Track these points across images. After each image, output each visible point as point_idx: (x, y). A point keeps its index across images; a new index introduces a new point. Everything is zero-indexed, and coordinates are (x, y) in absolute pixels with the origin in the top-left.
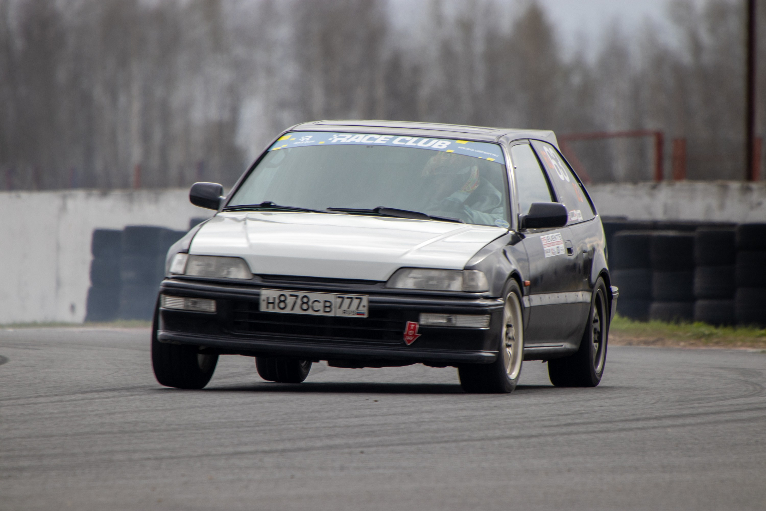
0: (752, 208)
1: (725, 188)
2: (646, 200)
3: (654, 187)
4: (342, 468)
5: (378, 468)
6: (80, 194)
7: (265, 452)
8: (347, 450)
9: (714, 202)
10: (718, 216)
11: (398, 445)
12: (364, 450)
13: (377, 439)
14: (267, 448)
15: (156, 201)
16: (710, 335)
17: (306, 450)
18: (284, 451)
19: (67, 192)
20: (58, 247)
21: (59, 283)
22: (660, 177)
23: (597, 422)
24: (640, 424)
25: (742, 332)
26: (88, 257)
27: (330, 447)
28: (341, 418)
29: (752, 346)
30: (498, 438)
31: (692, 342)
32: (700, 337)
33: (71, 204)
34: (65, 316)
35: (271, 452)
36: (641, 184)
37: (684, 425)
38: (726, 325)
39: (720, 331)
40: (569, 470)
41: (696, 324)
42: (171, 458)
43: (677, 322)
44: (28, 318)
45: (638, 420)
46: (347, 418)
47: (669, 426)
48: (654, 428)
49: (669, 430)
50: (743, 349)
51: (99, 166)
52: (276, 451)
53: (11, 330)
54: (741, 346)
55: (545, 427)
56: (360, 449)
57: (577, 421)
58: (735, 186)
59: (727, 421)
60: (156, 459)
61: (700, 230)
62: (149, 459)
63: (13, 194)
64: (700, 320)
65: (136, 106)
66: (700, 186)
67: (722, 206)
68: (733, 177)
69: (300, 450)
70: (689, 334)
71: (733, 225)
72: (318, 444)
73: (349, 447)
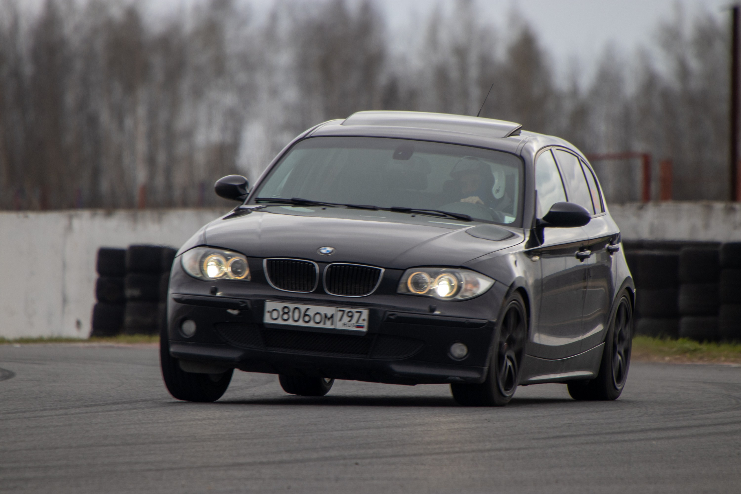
0: (735, 228)
1: (709, 209)
2: (633, 220)
3: (641, 208)
4: (337, 479)
5: (373, 479)
6: (86, 214)
7: (262, 463)
8: (342, 462)
9: (698, 222)
10: (703, 236)
11: (392, 456)
12: (359, 461)
13: (371, 451)
14: (264, 460)
15: (160, 220)
16: (695, 351)
17: (302, 461)
18: (281, 462)
19: (72, 212)
20: (64, 266)
21: (65, 301)
22: (647, 198)
23: (584, 435)
24: (626, 437)
25: (725, 348)
26: (94, 276)
27: (326, 459)
28: (336, 431)
29: (735, 361)
30: (488, 450)
31: (678, 357)
32: (684, 352)
33: (76, 223)
34: (72, 332)
35: (269, 463)
36: (628, 205)
37: (669, 438)
38: (710, 341)
39: (704, 347)
40: (557, 482)
41: (680, 340)
42: (172, 469)
43: (662, 338)
44: (34, 333)
45: (624, 432)
46: (342, 430)
47: (654, 439)
48: (640, 440)
49: (654, 442)
50: (726, 364)
51: (105, 186)
52: (274, 463)
53: (18, 345)
54: (725, 361)
55: (534, 439)
56: (355, 461)
57: (565, 434)
58: (719, 206)
59: (710, 434)
60: (157, 470)
61: (684, 249)
62: (150, 470)
63: (21, 215)
64: (684, 336)
65: (142, 129)
66: (686, 206)
67: (707, 226)
68: (718, 198)
69: (297, 461)
70: (675, 349)
71: (715, 245)
72: (315, 455)
73: (345, 458)
